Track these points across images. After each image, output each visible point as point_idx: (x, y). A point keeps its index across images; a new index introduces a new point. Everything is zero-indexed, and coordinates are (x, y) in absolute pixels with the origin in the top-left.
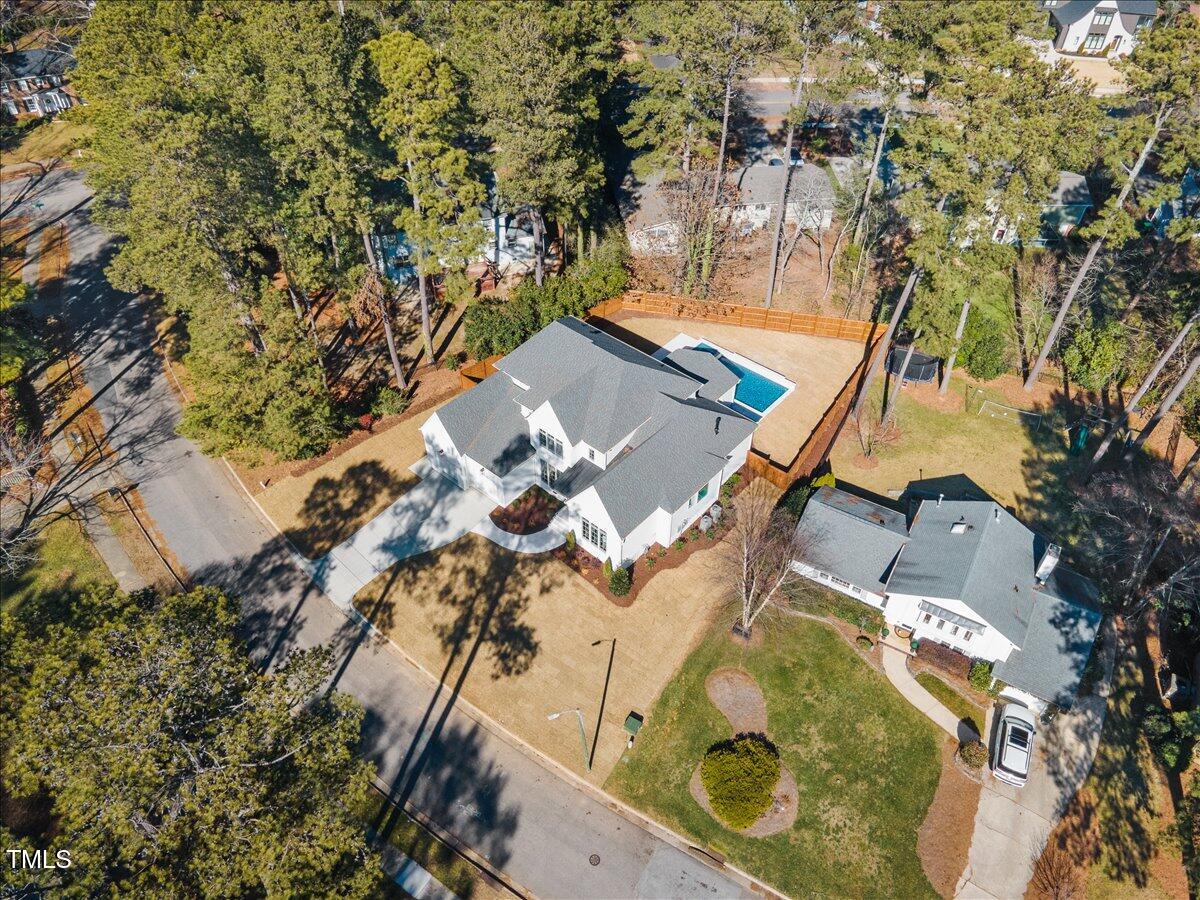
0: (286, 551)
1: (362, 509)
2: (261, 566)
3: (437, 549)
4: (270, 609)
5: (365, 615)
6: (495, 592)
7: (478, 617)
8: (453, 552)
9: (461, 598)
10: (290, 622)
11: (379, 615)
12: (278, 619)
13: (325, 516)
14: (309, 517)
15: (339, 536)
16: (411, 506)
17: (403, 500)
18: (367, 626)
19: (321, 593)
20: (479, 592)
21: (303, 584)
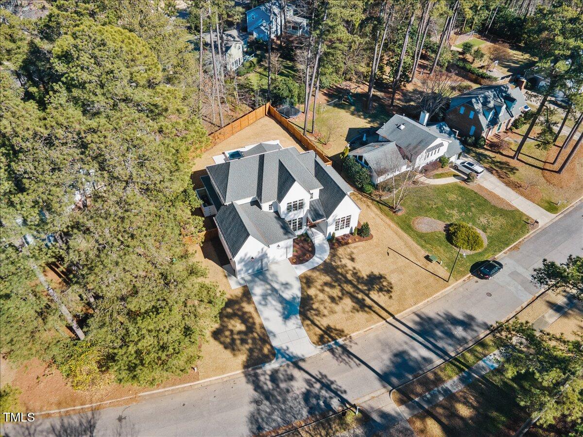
0: (259, 371)
1: (251, 320)
2: (265, 388)
3: (302, 294)
4: (304, 390)
5: (329, 342)
6: (343, 279)
7: (354, 292)
8: (309, 287)
9: (340, 294)
10: (318, 380)
11: (332, 334)
12: (313, 387)
13: (244, 341)
14: (239, 350)
15: (265, 338)
16: (264, 297)
17: (256, 299)
18: (336, 343)
19: (303, 360)
20: (339, 285)
21: (291, 368)
